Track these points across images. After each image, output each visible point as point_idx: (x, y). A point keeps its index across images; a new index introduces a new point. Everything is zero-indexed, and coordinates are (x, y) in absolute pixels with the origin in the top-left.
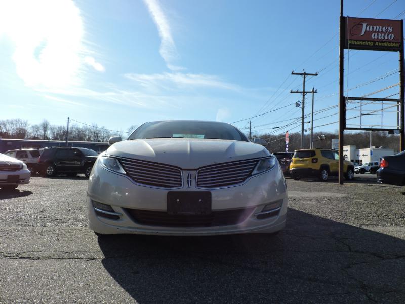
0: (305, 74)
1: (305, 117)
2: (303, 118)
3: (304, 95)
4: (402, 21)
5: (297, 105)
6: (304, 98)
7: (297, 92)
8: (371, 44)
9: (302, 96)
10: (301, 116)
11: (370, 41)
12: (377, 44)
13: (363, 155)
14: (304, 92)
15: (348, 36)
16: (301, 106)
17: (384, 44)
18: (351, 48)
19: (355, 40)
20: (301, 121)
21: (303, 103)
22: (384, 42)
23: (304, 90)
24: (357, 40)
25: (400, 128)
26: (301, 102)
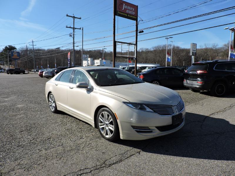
0: (74, 17)
1: (75, 43)
2: (74, 43)
3: (74, 30)
4: (137, 6)
5: (71, 36)
6: (74, 32)
7: (70, 27)
8: (126, 15)
9: (73, 31)
10: (73, 42)
11: (126, 14)
12: (128, 16)
13: (97, 63)
14: (74, 28)
15: (118, 10)
16: (73, 36)
17: (131, 16)
18: (119, 16)
19: (120, 12)
20: (73, 45)
21: (74, 34)
22: (131, 15)
23: (74, 27)
24: (121, 12)
25: (135, 57)
26: (73, 34)
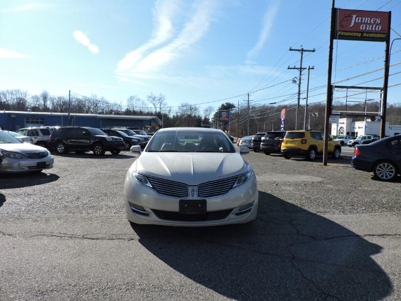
0: (303, 50)
1: (301, 93)
2: (299, 94)
3: (301, 72)
4: (390, 13)
5: (294, 81)
6: (301, 74)
7: (294, 68)
8: (359, 35)
9: (299, 73)
10: (298, 92)
11: (359, 32)
12: (365, 35)
13: (359, 128)
14: (301, 68)
15: (338, 27)
16: (298, 82)
17: (371, 35)
18: (340, 38)
19: (344, 31)
20: (297, 97)
21: (300, 79)
22: (372, 33)
23: (301, 67)
24: (346, 32)
25: (381, 115)
26: (298, 78)
